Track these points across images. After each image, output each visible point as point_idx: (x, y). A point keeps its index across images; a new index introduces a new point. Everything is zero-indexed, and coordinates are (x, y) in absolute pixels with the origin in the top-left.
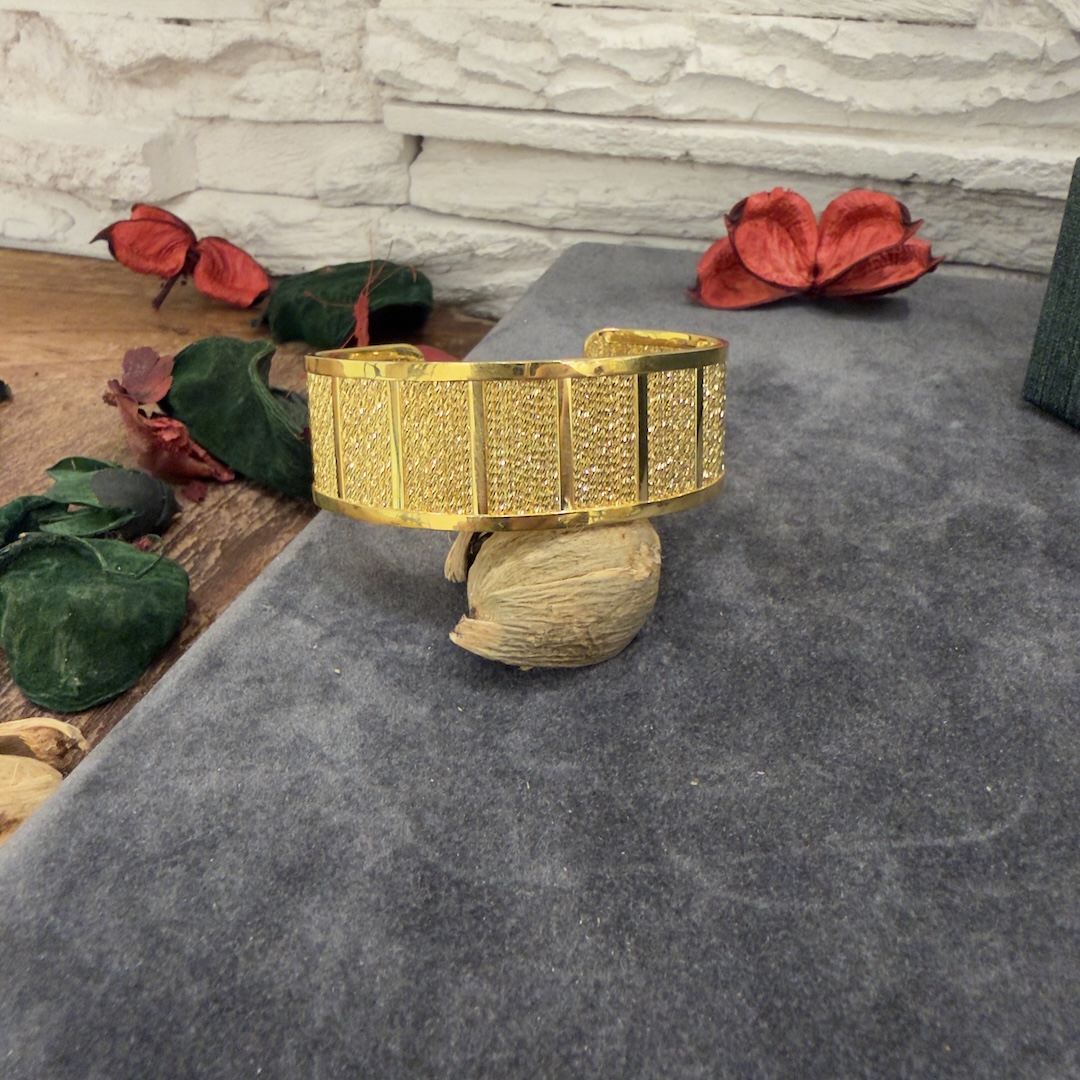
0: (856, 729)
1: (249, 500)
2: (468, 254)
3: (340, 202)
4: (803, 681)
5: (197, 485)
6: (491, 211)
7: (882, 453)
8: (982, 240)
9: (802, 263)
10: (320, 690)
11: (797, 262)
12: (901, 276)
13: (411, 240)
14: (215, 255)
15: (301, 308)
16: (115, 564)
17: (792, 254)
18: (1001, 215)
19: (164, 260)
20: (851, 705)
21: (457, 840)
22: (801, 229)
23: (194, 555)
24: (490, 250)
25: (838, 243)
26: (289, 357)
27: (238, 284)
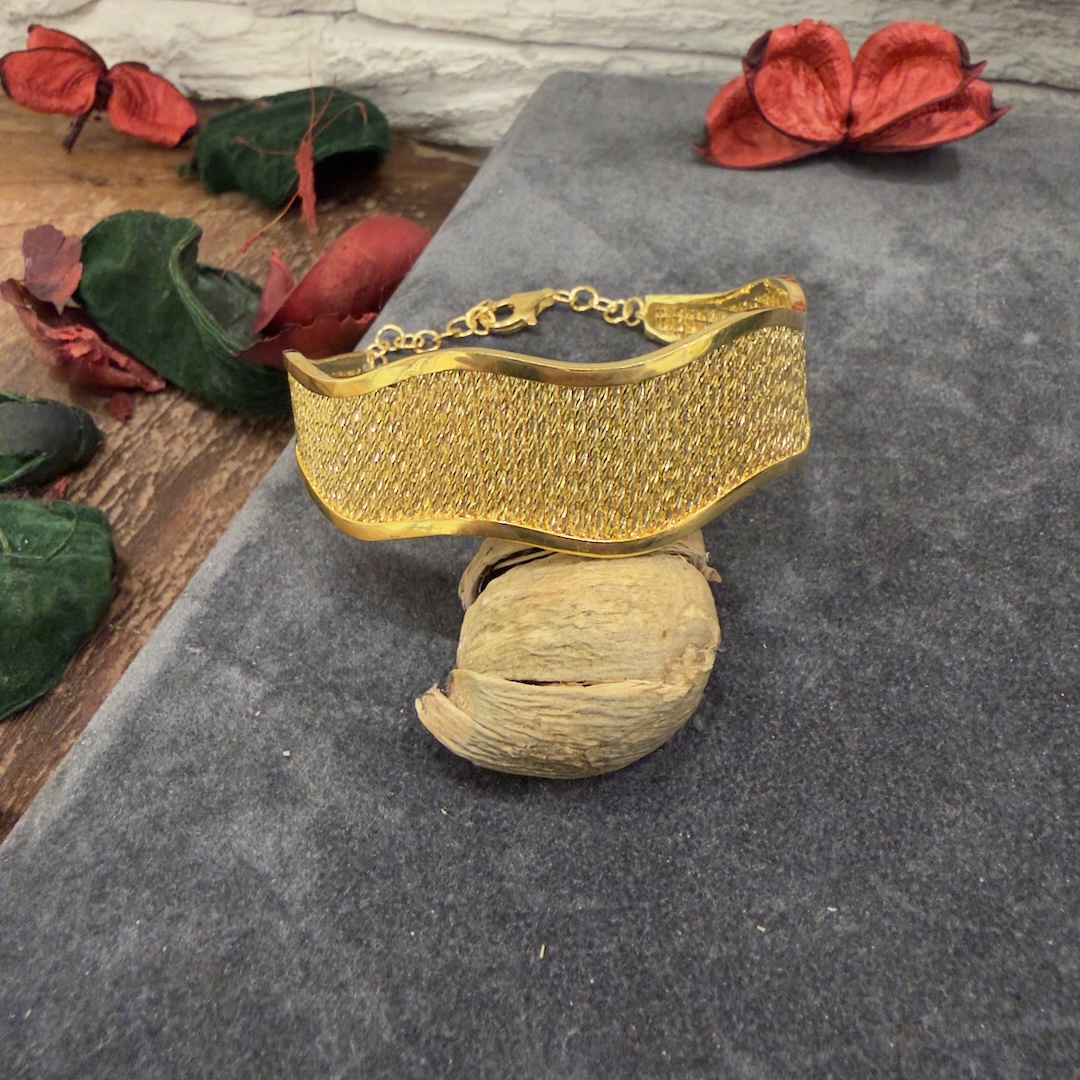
0: (946, 830)
1: (185, 415)
2: (427, 74)
3: (276, 11)
4: (873, 753)
5: (123, 396)
6: (452, 22)
7: (943, 385)
8: (1033, 55)
9: (832, 110)
10: (266, 782)
11: (827, 110)
12: (956, 129)
13: (360, 58)
14: (131, 84)
15: (233, 157)
16: (22, 536)
17: (821, 100)
18: (1060, 25)
19: (70, 95)
20: (939, 791)
21: (447, 1034)
22: (833, 68)
23: (122, 496)
24: (453, 68)
25: (878, 86)
26: (226, 213)
27: (162, 119)
